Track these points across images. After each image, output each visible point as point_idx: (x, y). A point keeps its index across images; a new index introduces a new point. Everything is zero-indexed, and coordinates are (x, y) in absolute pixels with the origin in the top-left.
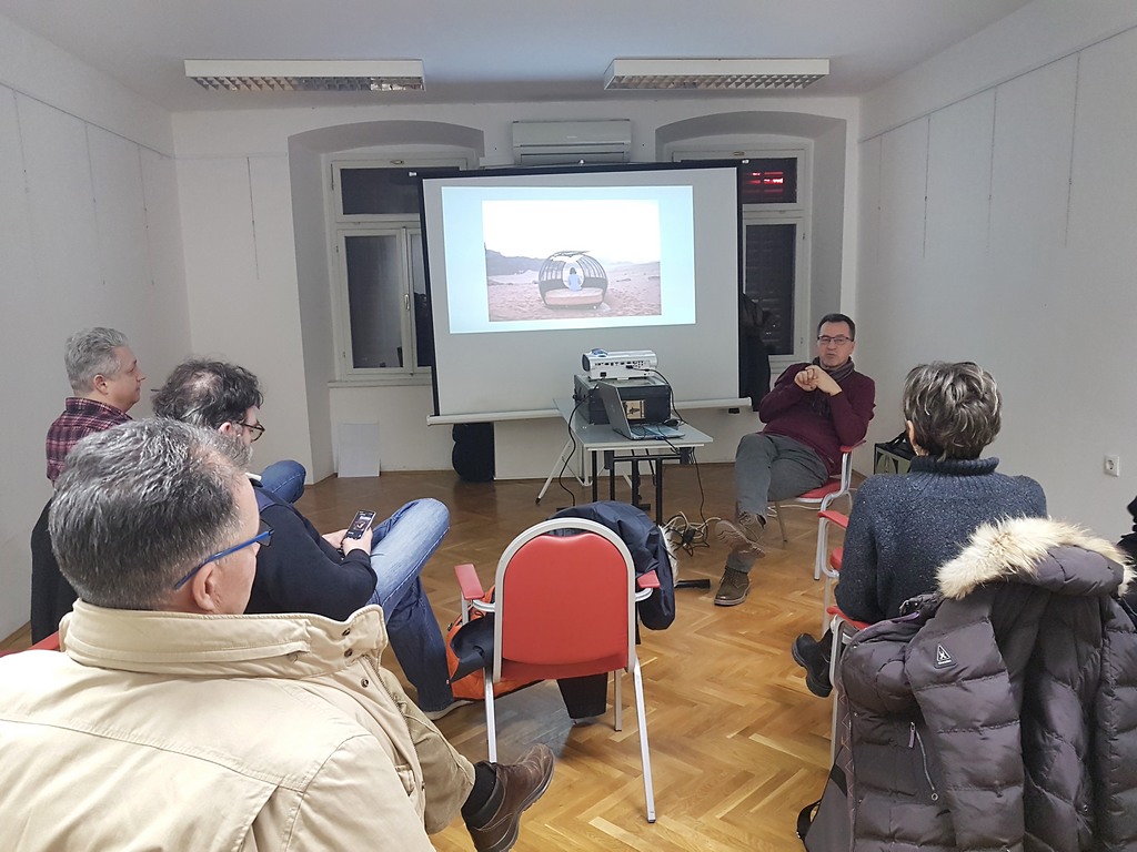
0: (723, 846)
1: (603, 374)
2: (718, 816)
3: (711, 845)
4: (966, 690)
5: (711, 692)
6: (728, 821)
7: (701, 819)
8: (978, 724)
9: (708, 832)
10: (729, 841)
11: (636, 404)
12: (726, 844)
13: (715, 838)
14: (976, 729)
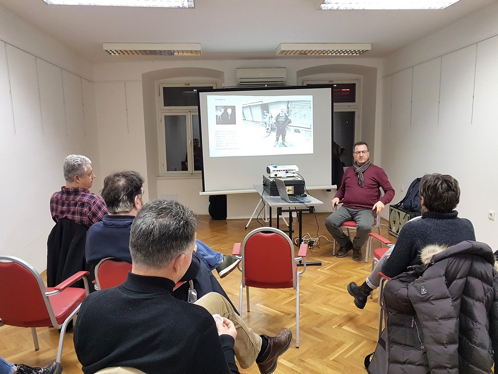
0: (334, 371)
1: (276, 175)
2: (331, 359)
3: (329, 370)
4: (433, 304)
5: (325, 309)
6: (336, 361)
7: (324, 360)
8: (437, 318)
9: (327, 366)
10: (336, 369)
11: (290, 188)
12: (335, 370)
13: (330, 368)
14: (436, 320)
